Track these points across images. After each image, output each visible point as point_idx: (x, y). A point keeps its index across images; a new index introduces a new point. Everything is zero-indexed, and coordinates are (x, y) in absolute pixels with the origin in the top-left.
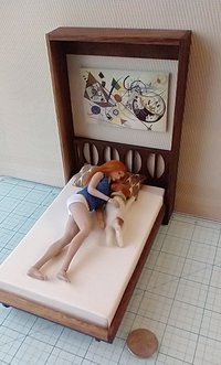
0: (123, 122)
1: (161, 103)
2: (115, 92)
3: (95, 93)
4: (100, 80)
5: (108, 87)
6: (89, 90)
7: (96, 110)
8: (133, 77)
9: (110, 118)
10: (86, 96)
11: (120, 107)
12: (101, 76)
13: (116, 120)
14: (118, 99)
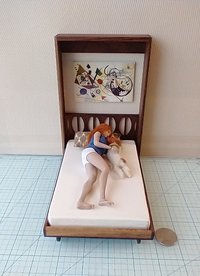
0: (103, 98)
1: (129, 82)
2: (98, 77)
3: (83, 79)
4: (88, 70)
5: (93, 74)
6: (79, 78)
7: (83, 92)
8: (111, 66)
9: (93, 96)
10: (77, 82)
11: (101, 87)
12: (88, 67)
13: (98, 97)
14: (100, 82)
